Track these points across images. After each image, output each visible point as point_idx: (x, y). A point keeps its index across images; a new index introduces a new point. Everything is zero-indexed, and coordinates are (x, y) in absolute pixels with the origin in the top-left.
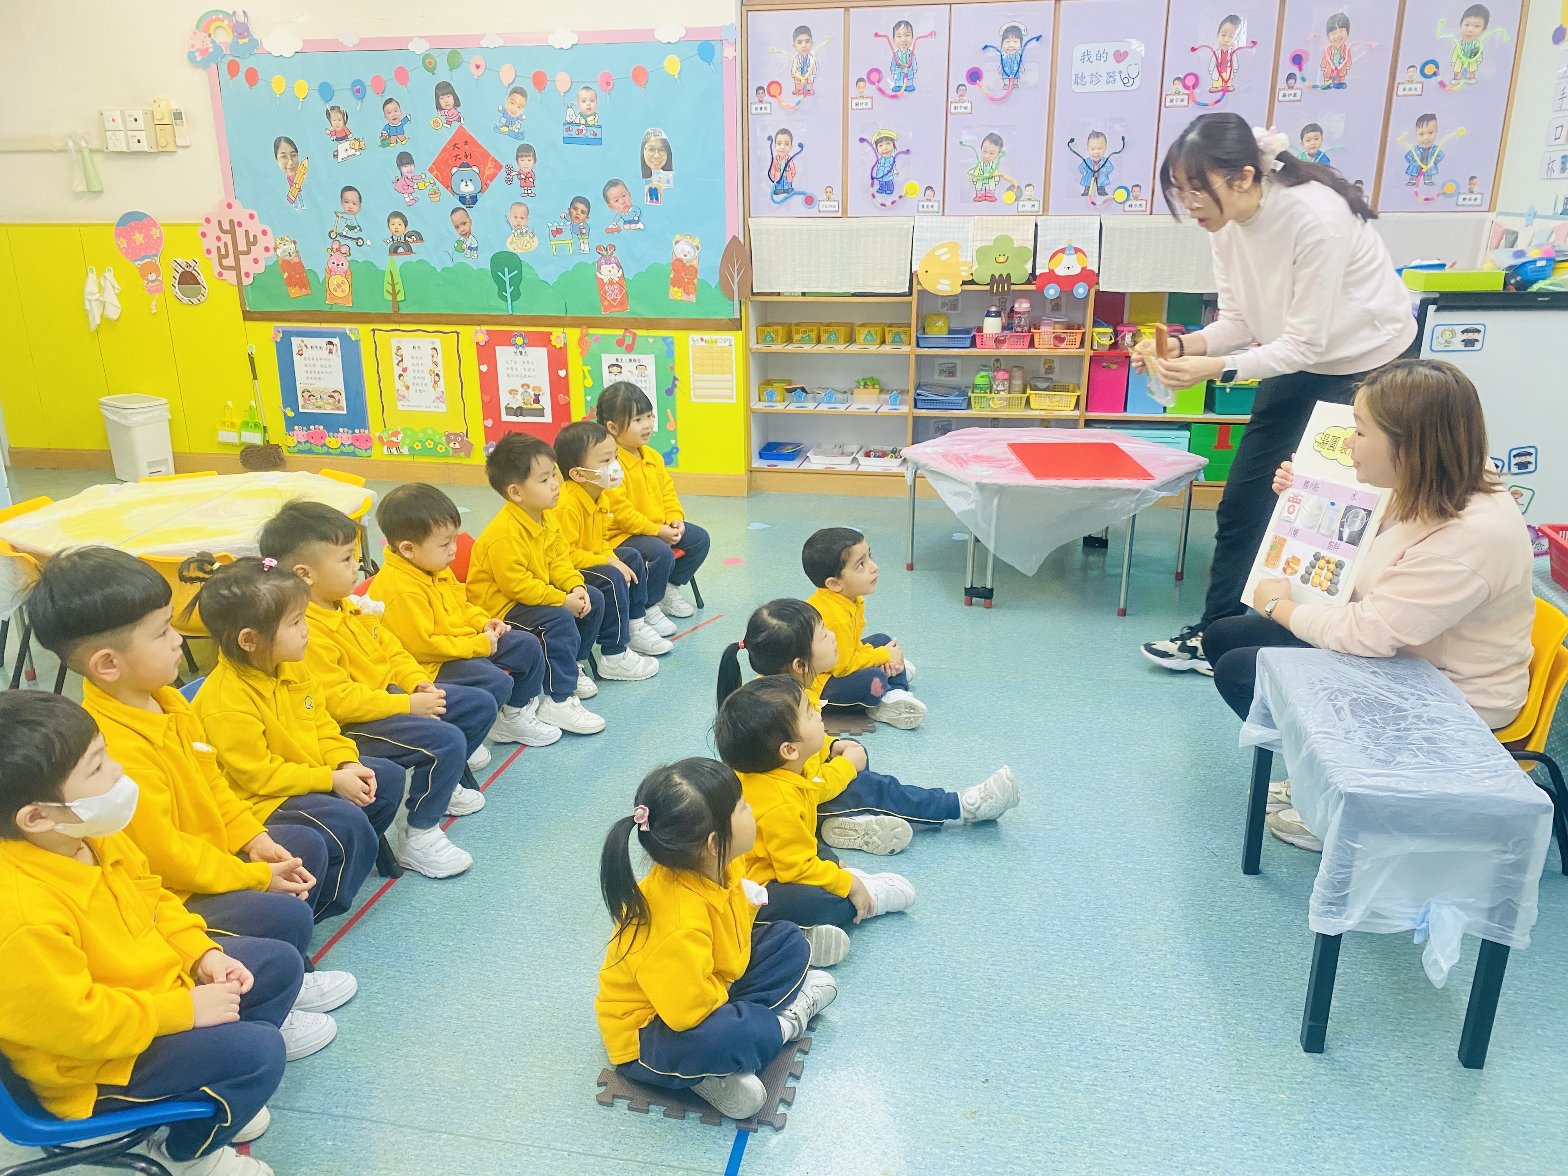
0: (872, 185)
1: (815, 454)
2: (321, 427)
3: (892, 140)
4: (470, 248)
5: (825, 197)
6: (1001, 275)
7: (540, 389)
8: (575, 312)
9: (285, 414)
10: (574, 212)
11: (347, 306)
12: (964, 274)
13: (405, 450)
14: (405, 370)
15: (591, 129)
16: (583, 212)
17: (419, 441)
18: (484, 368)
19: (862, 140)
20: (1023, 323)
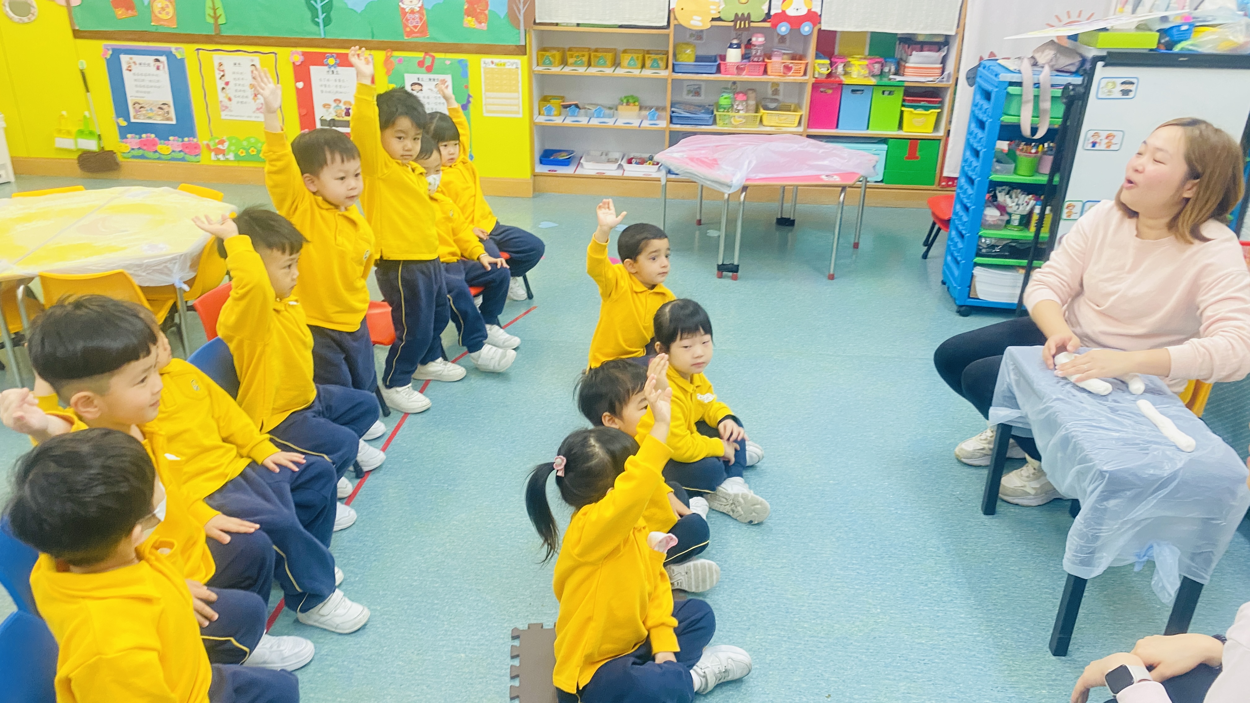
1: (587, 161)
2: (153, 136)
6: (743, 14)
8: (380, 38)
9: (118, 124)
11: (173, 28)
12: (713, 12)
13: (231, 156)
14: (227, 83)
17: (244, 149)
18: (300, 85)
20: (758, 54)
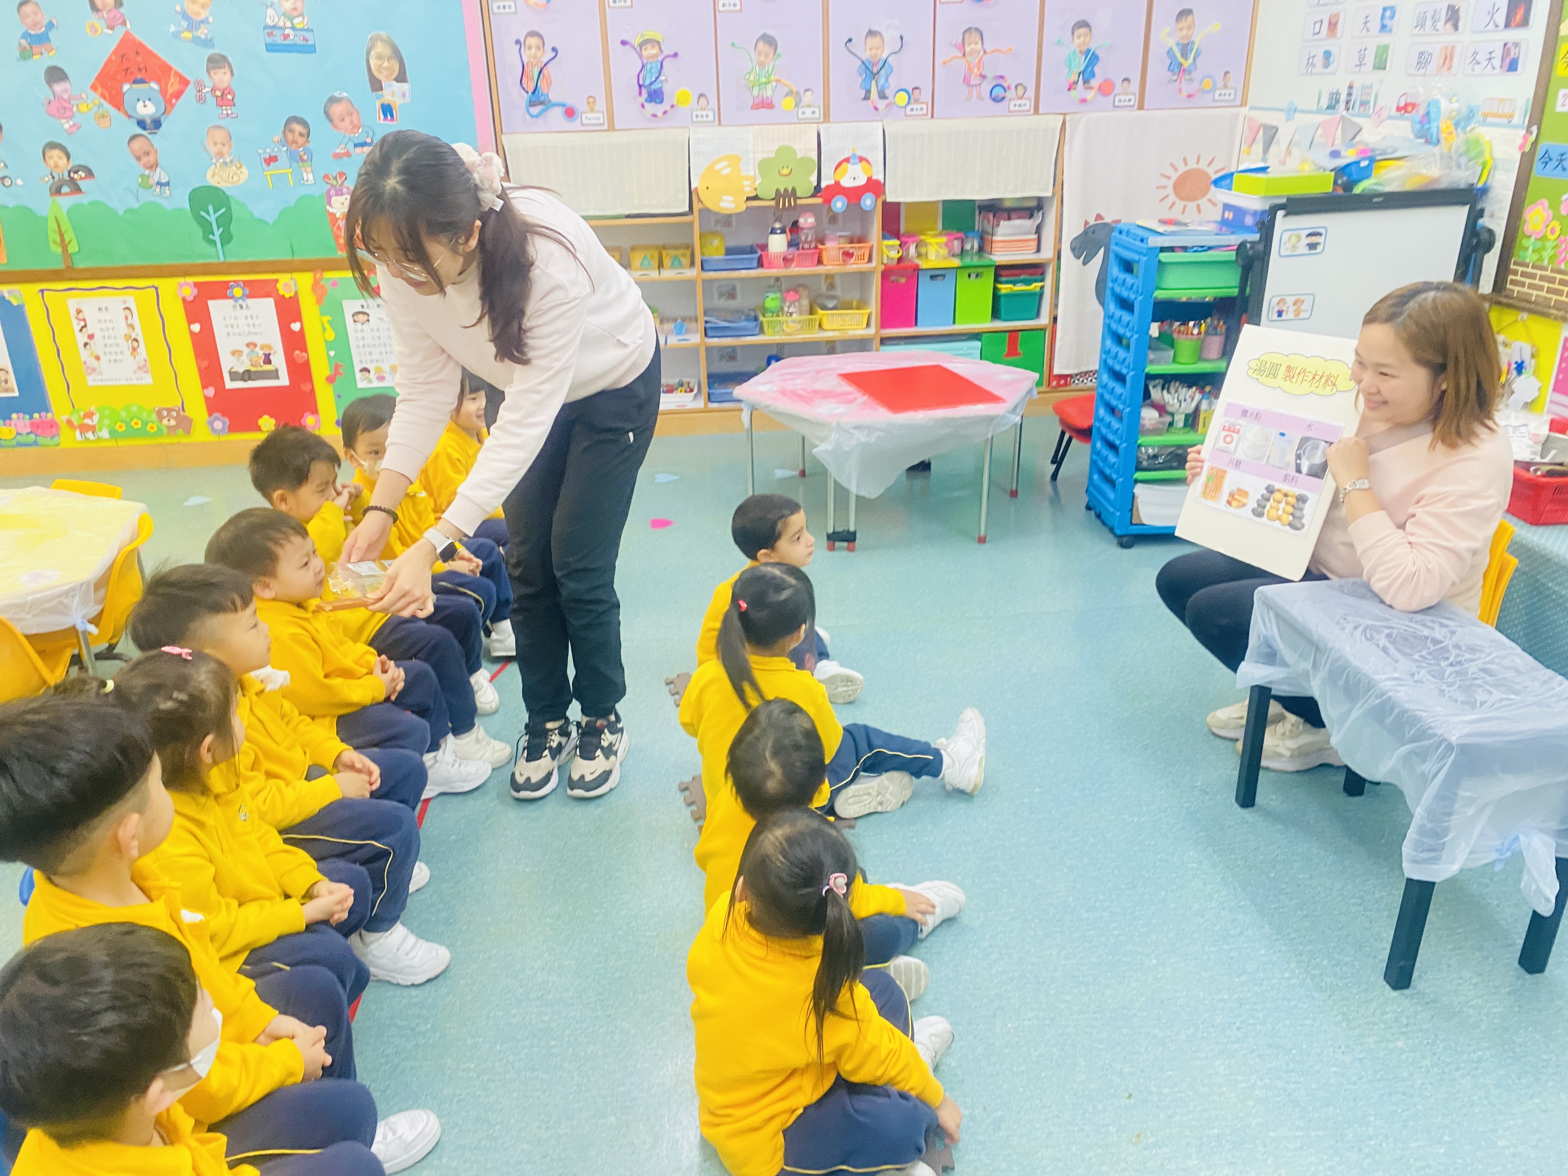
0: (640, 94)
3: (658, 43)
4: (158, 183)
5: (587, 108)
6: (786, 190)
7: (270, 347)
8: (303, 255)
10: (290, 137)
12: (747, 189)
13: (104, 433)
14: (91, 337)
15: (299, 33)
16: (301, 135)
17: (123, 421)
18: (196, 328)
19: (624, 43)
20: (809, 238)
